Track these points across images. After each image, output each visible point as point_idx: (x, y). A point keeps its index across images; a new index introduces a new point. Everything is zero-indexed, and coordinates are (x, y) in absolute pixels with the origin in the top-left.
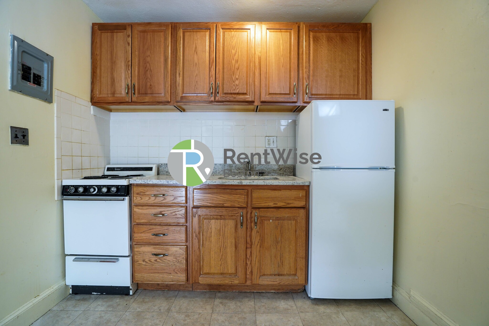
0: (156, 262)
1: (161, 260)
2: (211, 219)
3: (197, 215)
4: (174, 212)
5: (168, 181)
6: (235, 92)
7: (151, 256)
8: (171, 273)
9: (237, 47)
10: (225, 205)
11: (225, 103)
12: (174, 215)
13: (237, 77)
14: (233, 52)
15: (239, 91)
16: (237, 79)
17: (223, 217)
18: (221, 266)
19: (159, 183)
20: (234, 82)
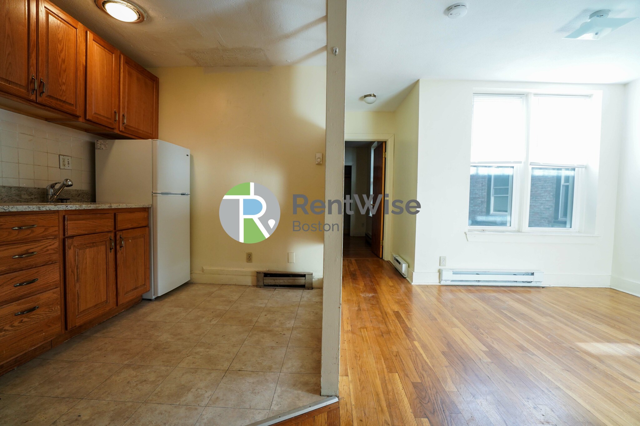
0: (22, 324)
1: (28, 318)
2: (86, 249)
3: (72, 246)
4: (45, 247)
5: (39, 207)
6: (62, 99)
7: (14, 317)
8: (42, 330)
9: (64, 43)
10: (97, 231)
11: (47, 108)
12: (45, 252)
13: (64, 81)
14: (60, 47)
15: (66, 99)
16: (64, 84)
17: (95, 244)
18: (95, 297)
19: (27, 210)
20: (60, 86)
